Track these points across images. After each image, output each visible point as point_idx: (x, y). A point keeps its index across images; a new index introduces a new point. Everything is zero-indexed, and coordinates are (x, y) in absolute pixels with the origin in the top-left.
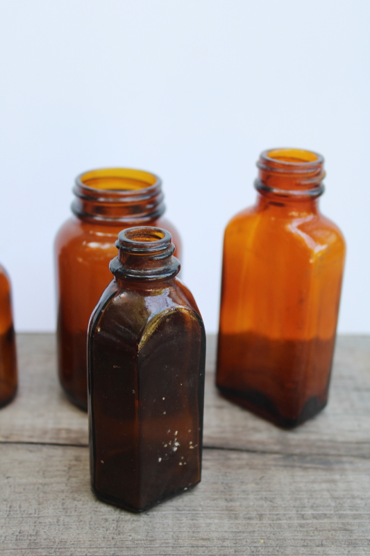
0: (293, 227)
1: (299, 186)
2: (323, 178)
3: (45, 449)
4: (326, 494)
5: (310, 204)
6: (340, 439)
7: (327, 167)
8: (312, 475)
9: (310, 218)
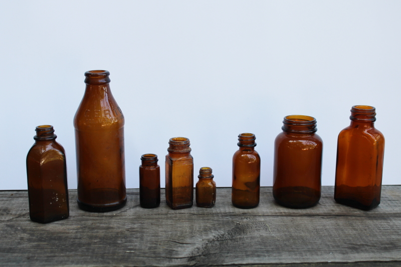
0: (366, 132)
1: (367, 117)
2: (375, 115)
3: (279, 217)
4: (387, 225)
5: (371, 124)
6: (387, 213)
7: (376, 111)
8: (380, 221)
9: (371, 128)
